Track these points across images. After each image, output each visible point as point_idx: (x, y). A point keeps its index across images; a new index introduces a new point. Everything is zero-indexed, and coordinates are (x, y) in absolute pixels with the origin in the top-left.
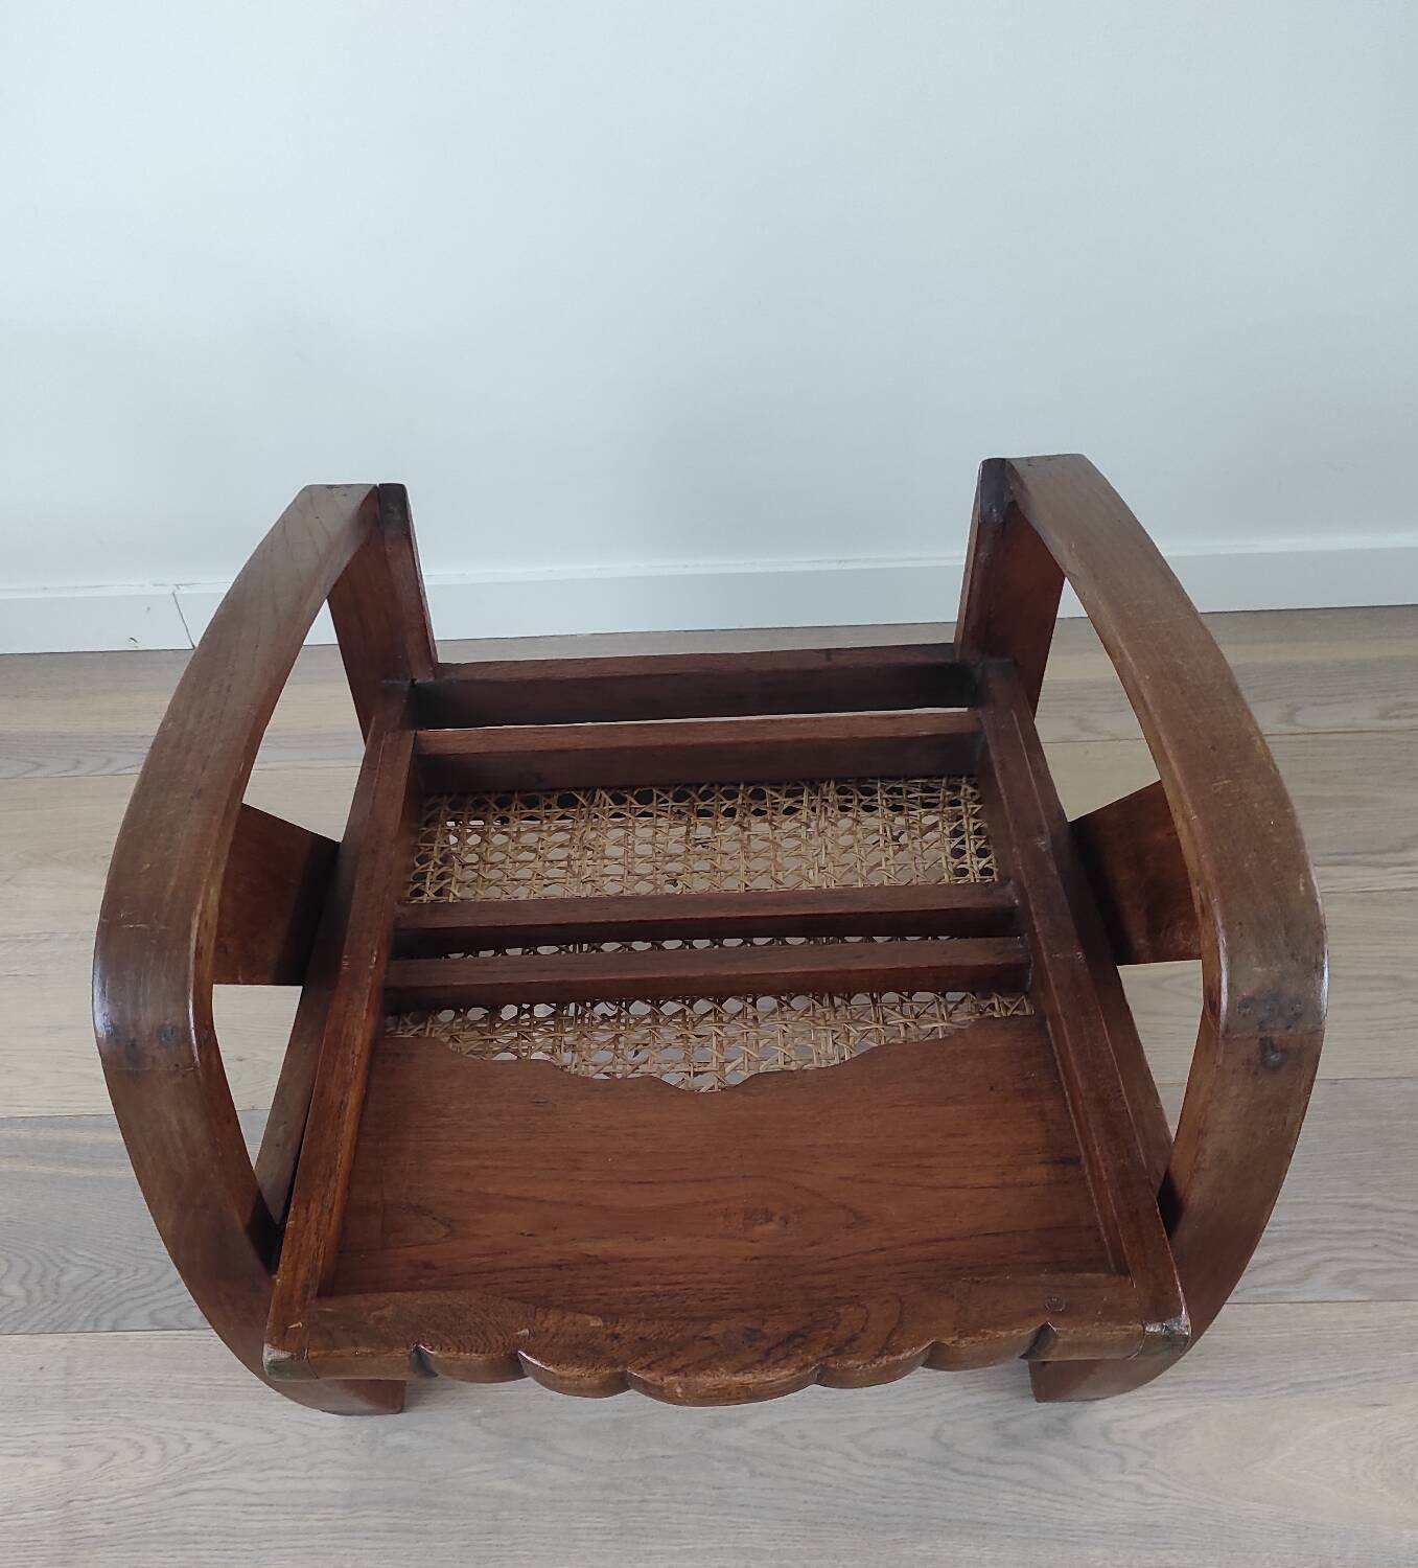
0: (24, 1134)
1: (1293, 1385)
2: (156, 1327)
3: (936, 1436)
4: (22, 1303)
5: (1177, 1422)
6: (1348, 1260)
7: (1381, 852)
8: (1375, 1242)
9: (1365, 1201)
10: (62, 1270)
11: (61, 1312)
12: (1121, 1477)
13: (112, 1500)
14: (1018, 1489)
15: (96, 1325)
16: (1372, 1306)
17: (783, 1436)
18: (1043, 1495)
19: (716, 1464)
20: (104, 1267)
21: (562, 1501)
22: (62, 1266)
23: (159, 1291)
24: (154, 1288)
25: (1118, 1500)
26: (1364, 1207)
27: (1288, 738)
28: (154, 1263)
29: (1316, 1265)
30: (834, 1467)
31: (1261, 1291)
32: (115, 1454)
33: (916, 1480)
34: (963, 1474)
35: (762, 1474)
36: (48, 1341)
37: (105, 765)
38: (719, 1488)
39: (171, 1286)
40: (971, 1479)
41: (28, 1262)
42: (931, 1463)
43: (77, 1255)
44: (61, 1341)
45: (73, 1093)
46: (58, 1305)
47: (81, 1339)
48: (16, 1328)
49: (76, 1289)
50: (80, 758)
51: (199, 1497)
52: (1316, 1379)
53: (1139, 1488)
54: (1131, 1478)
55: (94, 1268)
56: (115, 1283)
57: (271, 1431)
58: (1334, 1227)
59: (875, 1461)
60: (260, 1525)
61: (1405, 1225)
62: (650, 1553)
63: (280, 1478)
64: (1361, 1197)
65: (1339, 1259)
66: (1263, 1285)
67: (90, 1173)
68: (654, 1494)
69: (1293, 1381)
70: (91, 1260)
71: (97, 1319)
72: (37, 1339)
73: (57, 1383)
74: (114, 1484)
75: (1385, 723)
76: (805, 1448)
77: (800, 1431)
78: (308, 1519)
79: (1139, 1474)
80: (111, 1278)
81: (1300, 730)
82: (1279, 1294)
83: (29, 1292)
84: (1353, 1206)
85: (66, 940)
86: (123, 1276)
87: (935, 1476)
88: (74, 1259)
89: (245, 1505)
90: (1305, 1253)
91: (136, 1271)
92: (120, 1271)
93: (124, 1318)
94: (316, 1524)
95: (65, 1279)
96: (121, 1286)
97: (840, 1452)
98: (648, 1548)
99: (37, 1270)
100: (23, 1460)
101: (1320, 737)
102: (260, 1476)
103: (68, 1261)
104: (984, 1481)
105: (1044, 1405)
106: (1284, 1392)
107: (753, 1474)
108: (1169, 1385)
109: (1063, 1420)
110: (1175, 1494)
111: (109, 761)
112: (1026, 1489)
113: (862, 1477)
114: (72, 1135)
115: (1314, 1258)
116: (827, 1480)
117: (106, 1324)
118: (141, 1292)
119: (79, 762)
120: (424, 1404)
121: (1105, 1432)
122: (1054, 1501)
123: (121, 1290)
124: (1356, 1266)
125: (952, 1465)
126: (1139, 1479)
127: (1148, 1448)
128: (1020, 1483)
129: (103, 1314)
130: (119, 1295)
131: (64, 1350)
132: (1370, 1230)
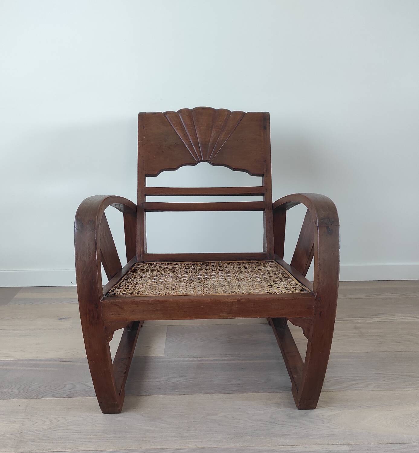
0: (25, 362)
1: (367, 406)
2: (54, 397)
3: (271, 417)
4: (17, 393)
5: (337, 414)
6: (378, 383)
7: (371, 316)
8: (383, 380)
9: (379, 372)
11: (28, 395)
12: (323, 425)
13: (34, 432)
14: (295, 427)
16: (386, 391)
17: (228, 417)
18: (301, 428)
19: (209, 423)
20: (42, 386)
21: (165, 431)
22: (30, 386)
23: (56, 390)
24: (54, 390)
25: (323, 429)
26: (380, 374)
30: (243, 423)
31: (356, 389)
32: (37, 423)
33: (265, 426)
34: (279, 424)
35: (222, 425)
36: (23, 400)
38: (210, 428)
40: (281, 425)
41: (21, 385)
42: (270, 422)
44: (27, 400)
45: (40, 355)
46: (27, 393)
47: (32, 400)
48: (14, 398)
51: (59, 431)
52: (373, 405)
53: (328, 427)
55: (39, 386)
56: (44, 389)
57: (83, 418)
58: (373, 377)
59: (254, 422)
60: (77, 437)
61: (391, 377)
62: (190, 442)
63: (84, 427)
65: (375, 383)
66: (356, 388)
67: (42, 369)
68: (191, 429)
71: (38, 396)
72: (19, 400)
73: (23, 408)
74: (35, 429)
77: (232, 416)
78: (90, 436)
79: (328, 424)
82: (361, 389)
83: (19, 392)
84: (377, 373)
86: (46, 388)
87: (271, 425)
88: (34, 385)
89: (73, 433)
93: (45, 396)
94: (93, 436)
95: (30, 388)
97: (243, 420)
98: (189, 441)
99: (23, 387)
100: (9, 424)
102: (78, 427)
103: (32, 385)
105: (300, 410)
106: (365, 408)
107: (219, 425)
110: (339, 428)
111: (62, 302)
113: (250, 425)
114: (38, 362)
115: (369, 383)
116: (240, 426)
117: (40, 397)
118: (51, 391)
119: (54, 302)
120: (127, 412)
121: (318, 416)
122: (305, 430)
124: (380, 384)
125: (276, 423)
126: (328, 425)
127: (330, 419)
128: (295, 426)
129: (39, 395)
130: (45, 391)
131: (27, 402)
132: (382, 378)
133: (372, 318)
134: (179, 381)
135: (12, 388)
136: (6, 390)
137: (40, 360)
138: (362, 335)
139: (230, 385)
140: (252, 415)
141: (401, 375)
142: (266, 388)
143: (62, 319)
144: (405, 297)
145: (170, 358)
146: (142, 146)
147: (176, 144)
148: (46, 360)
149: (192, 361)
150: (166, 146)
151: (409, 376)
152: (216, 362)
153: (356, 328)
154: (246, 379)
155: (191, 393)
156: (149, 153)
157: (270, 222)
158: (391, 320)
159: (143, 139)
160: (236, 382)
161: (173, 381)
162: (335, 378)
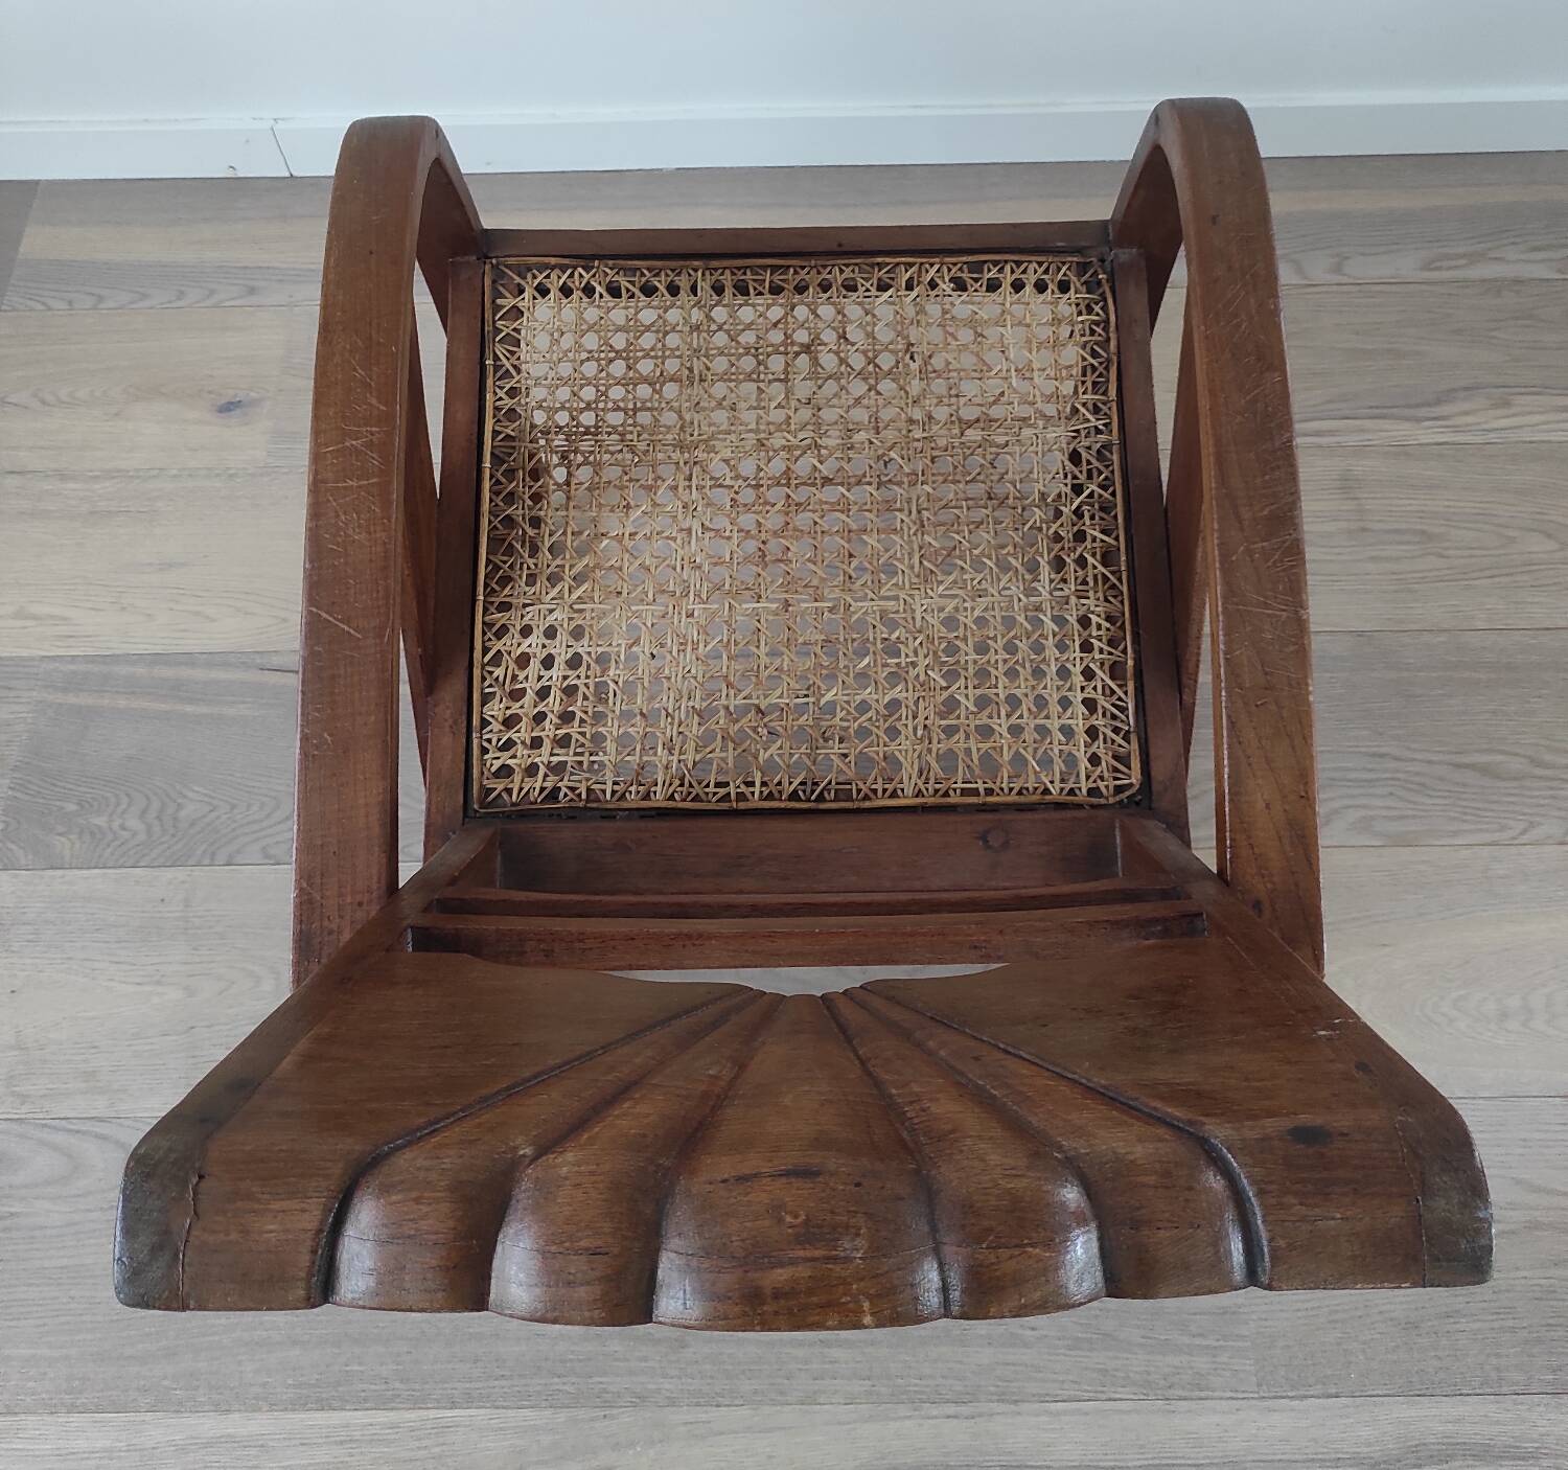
0: (140, 671)
2: (267, 861)
4: (142, 837)
6: (1365, 807)
7: (1417, 406)
8: (1390, 789)
9: (1383, 750)
10: (179, 805)
11: (180, 846)
15: (212, 859)
16: (1385, 851)
20: (215, 802)
22: (180, 801)
23: (271, 827)
24: (264, 824)
26: (1382, 756)
27: (1335, 288)
28: (265, 799)
29: (1336, 813)
32: (233, 983)
36: (169, 874)
37: (208, 297)
39: (279, 823)
41: (148, 798)
43: (193, 791)
44: (179, 873)
45: (185, 631)
46: (175, 839)
47: (197, 871)
48: (138, 862)
49: (192, 824)
50: (183, 289)
55: (210, 804)
56: (229, 818)
58: (1353, 775)
61: (1417, 774)
64: (1381, 746)
65: (1359, 806)
67: (204, 710)
70: (206, 795)
71: (213, 853)
72: (156, 872)
73: (177, 914)
75: (1427, 275)
80: (226, 813)
81: (1345, 280)
84: (1374, 755)
85: (175, 476)
86: (235, 811)
88: (190, 794)
91: (249, 806)
92: (233, 807)
93: (238, 852)
95: (183, 814)
96: (235, 821)
99: (156, 805)
100: (148, 988)
101: (1367, 287)
103: (185, 797)
111: (212, 292)
114: (185, 673)
115: (1336, 806)
117: (221, 857)
118: (256, 827)
119: (182, 293)
123: (235, 825)
124: (1370, 813)
129: (218, 848)
130: (234, 830)
131: (183, 882)
132: (1387, 779)
133: (1418, 420)
135: (120, 809)
136: (101, 821)
137: (189, 659)
138: (1364, 530)
141: (1458, 766)
143: (228, 408)
148: (213, 660)
151: (1484, 770)
153: (1346, 484)
158: (1492, 437)
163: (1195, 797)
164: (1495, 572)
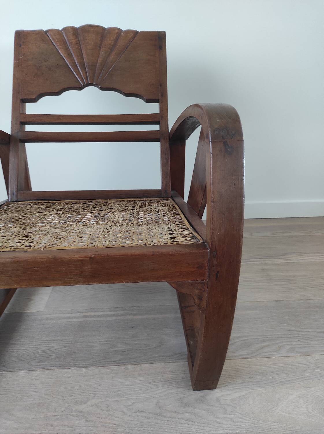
1: (281, 382)
3: (157, 405)
5: (243, 396)
6: (291, 345)
7: (278, 256)
8: (298, 339)
9: (292, 329)
12: (225, 416)
14: (187, 422)
16: (302, 357)
17: (100, 407)
18: (196, 424)
19: (73, 418)
25: (224, 424)
29: (282, 346)
30: (118, 417)
31: (266, 354)
33: (148, 421)
34: (166, 417)
35: (90, 421)
40: (170, 419)
42: (155, 414)
52: (288, 379)
53: (232, 420)
54: (229, 416)
58: (285, 336)
59: (134, 414)
61: (306, 335)
64: (291, 328)
65: (289, 345)
66: (266, 352)
69: (281, 380)
76: (108, 410)
77: (106, 405)
79: (231, 414)
82: (272, 355)
84: (290, 330)
87: (155, 419)
90: (277, 343)
97: (120, 412)
101: (259, 237)
104: (174, 420)
105: (196, 392)
106: (279, 384)
107: (86, 421)
108: (239, 384)
109: (203, 397)
110: (245, 421)
112: (189, 422)
113: (128, 420)
115: (281, 344)
116: (114, 422)
121: (218, 400)
122: (201, 426)
124: (293, 346)
125: (163, 414)
126: (232, 416)
127: (234, 405)
128: (187, 420)
132: (296, 337)
133: (280, 259)
134: (53, 347)
138: (271, 279)
139: (113, 353)
140: (133, 402)
141: (319, 332)
142: (157, 356)
144: (311, 234)
145: (50, 314)
146: (18, 66)
147: (57, 64)
149: (75, 317)
150: (46, 67)
152: (102, 319)
153: (263, 271)
154: (135, 342)
155: (61, 367)
156: (26, 74)
157: (165, 154)
158: (300, 261)
159: (19, 59)
160: (121, 347)
161: (44, 348)
162: (242, 339)
163: (232, 344)
164: (312, 287)
